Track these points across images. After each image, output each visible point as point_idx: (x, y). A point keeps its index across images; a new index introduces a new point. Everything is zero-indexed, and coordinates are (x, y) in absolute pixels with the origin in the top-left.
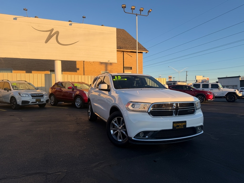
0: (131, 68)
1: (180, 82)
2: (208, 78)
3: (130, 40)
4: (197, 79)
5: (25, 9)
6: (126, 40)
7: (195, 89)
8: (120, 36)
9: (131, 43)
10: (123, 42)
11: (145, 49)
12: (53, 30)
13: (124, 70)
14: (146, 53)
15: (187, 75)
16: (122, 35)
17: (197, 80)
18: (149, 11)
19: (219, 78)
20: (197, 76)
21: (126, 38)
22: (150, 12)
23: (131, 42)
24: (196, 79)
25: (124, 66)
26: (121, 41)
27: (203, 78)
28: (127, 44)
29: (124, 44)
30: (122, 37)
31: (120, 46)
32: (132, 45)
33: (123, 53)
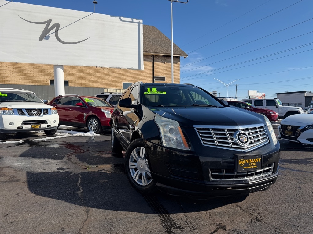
0: (164, 78)
1: (229, 97)
2: (264, 93)
3: (162, 40)
4: (249, 95)
6: (157, 41)
8: (149, 35)
9: (164, 44)
10: (152, 42)
11: (183, 52)
12: (50, 21)
13: (155, 81)
14: (185, 57)
15: (236, 90)
16: (151, 33)
19: (277, 94)
20: (249, 91)
21: (157, 37)
23: (163, 42)
25: (155, 76)
27: (258, 93)
28: (158, 45)
29: (154, 46)
30: (152, 36)
31: (148, 47)
32: (165, 47)
33: (152, 57)
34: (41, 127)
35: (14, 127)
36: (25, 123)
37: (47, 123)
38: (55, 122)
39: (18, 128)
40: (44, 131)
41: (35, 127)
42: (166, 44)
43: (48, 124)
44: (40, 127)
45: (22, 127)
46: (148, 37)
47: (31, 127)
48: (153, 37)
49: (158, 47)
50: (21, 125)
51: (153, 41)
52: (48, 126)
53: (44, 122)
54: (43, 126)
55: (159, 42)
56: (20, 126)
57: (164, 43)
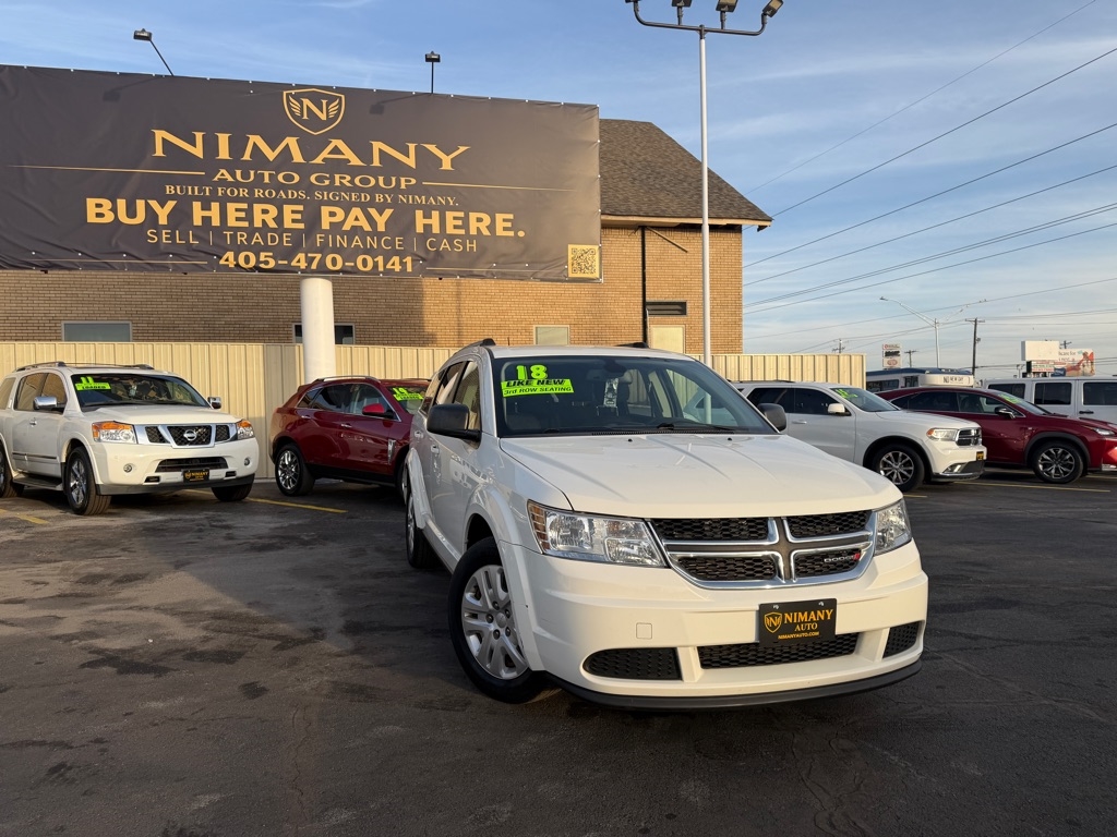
0: (683, 305)
1: (938, 371)
2: (1089, 352)
4: (1028, 359)
5: (143, 31)
6: (659, 173)
7: (1025, 412)
8: (631, 154)
9: (685, 184)
10: (641, 181)
11: (754, 208)
13: (648, 317)
14: (761, 228)
15: (976, 340)
16: (638, 148)
17: (1029, 364)
18: (769, 11)
20: (1028, 344)
21: (661, 160)
22: (771, 16)
24: (1023, 358)
25: (648, 299)
26: (635, 179)
27: (1063, 351)
28: (663, 189)
29: (646, 192)
30: (641, 158)
31: (626, 200)
32: (685, 193)
33: (639, 233)
34: (211, 477)
35: (137, 478)
36: (167, 465)
37: (226, 466)
38: (247, 462)
39: (148, 480)
40: (214, 490)
41: (194, 477)
42: (690, 184)
43: (230, 469)
44: (207, 477)
45: (158, 479)
46: (628, 162)
47: (184, 475)
48: (645, 160)
49: (661, 196)
50: (157, 471)
51: (644, 177)
52: (228, 474)
53: (218, 462)
54: (216, 474)
55: (664, 176)
56: (153, 474)
57: (682, 181)
